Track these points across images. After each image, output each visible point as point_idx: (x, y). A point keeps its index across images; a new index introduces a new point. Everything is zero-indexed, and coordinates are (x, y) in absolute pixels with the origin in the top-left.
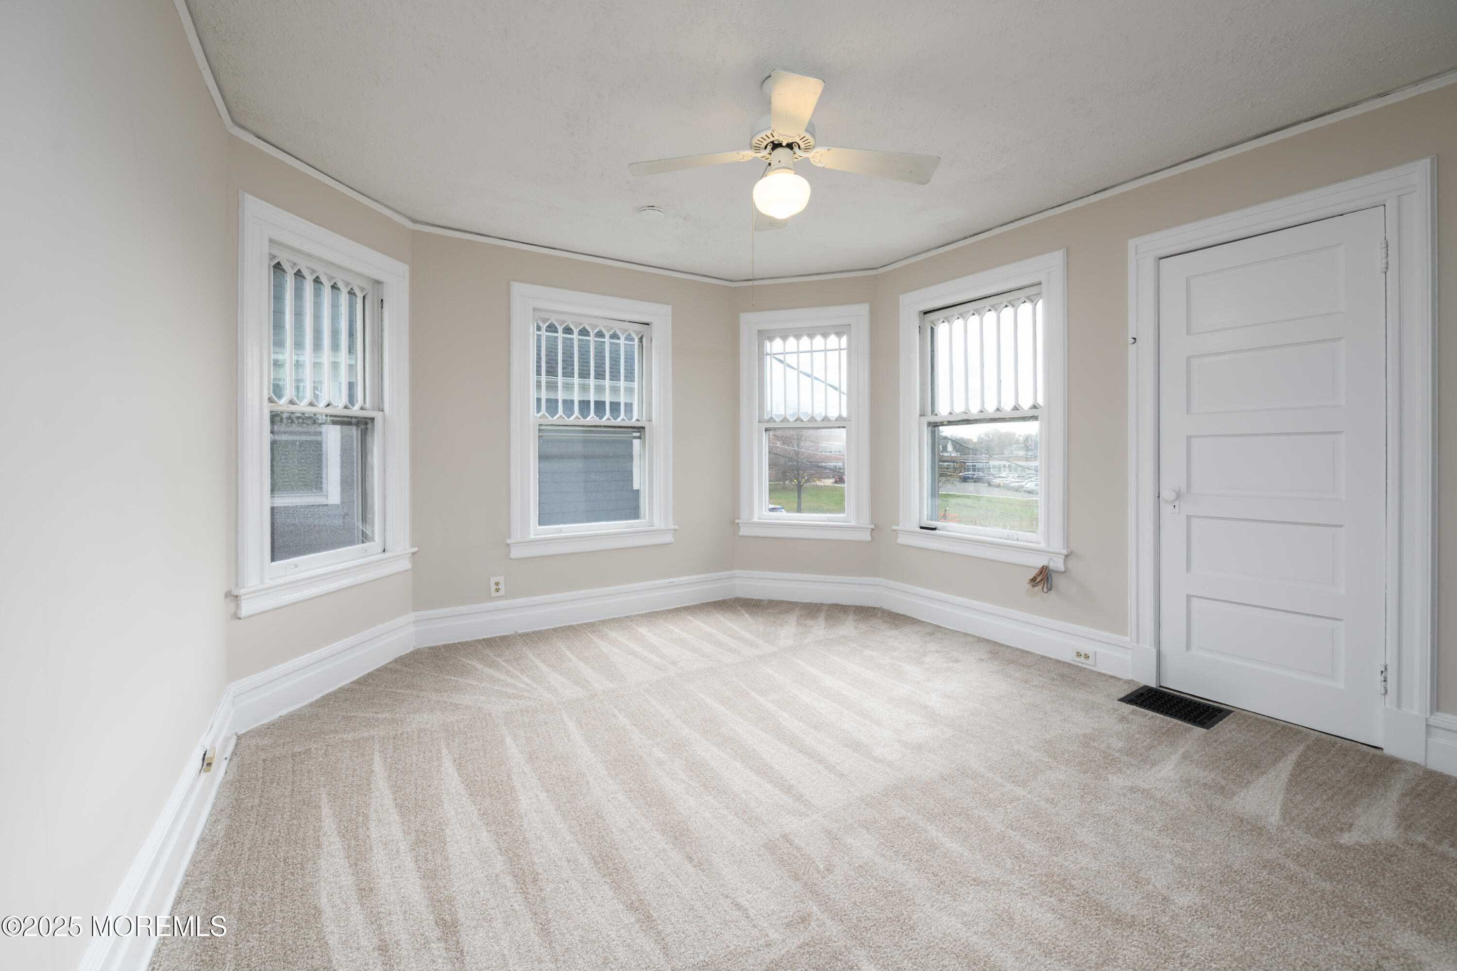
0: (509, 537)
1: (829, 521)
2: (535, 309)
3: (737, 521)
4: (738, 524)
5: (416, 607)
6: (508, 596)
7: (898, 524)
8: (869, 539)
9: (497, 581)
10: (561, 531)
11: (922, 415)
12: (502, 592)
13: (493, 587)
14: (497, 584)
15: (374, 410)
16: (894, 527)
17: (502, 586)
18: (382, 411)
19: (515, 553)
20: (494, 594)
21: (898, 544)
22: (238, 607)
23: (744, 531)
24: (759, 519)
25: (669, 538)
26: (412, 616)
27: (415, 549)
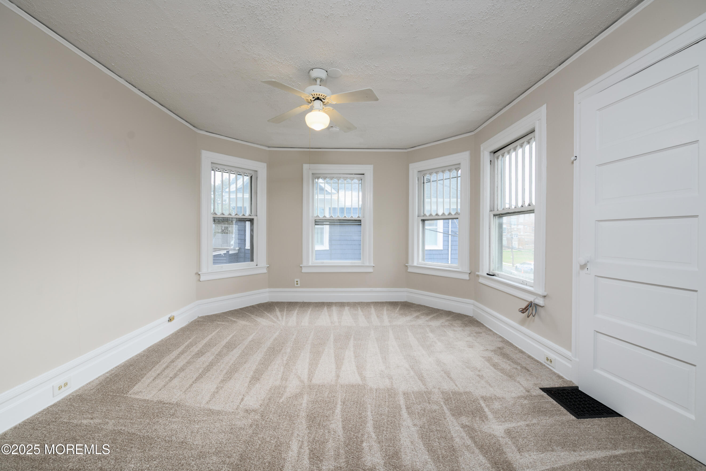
0: (302, 264)
1: (449, 267)
2: (313, 174)
3: (406, 265)
4: (407, 266)
5: (270, 286)
6: (302, 286)
7: (479, 272)
8: (468, 278)
9: (297, 280)
10: (323, 263)
11: (491, 211)
12: (299, 285)
13: (296, 283)
14: (297, 282)
15: (254, 216)
16: (477, 273)
17: (299, 283)
18: (257, 216)
19: (304, 270)
20: (296, 285)
21: (480, 283)
22: (200, 278)
23: (410, 270)
24: (417, 264)
25: (371, 270)
26: (268, 290)
27: (268, 266)
